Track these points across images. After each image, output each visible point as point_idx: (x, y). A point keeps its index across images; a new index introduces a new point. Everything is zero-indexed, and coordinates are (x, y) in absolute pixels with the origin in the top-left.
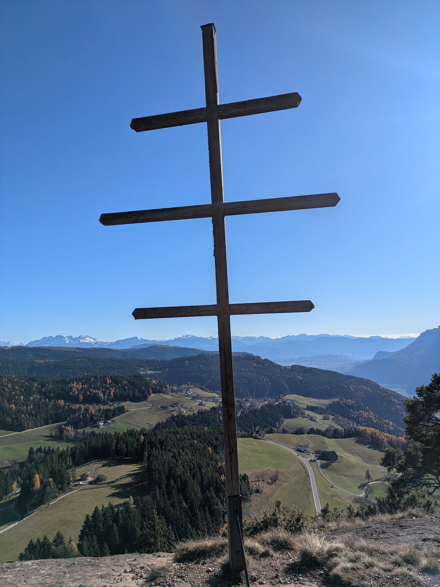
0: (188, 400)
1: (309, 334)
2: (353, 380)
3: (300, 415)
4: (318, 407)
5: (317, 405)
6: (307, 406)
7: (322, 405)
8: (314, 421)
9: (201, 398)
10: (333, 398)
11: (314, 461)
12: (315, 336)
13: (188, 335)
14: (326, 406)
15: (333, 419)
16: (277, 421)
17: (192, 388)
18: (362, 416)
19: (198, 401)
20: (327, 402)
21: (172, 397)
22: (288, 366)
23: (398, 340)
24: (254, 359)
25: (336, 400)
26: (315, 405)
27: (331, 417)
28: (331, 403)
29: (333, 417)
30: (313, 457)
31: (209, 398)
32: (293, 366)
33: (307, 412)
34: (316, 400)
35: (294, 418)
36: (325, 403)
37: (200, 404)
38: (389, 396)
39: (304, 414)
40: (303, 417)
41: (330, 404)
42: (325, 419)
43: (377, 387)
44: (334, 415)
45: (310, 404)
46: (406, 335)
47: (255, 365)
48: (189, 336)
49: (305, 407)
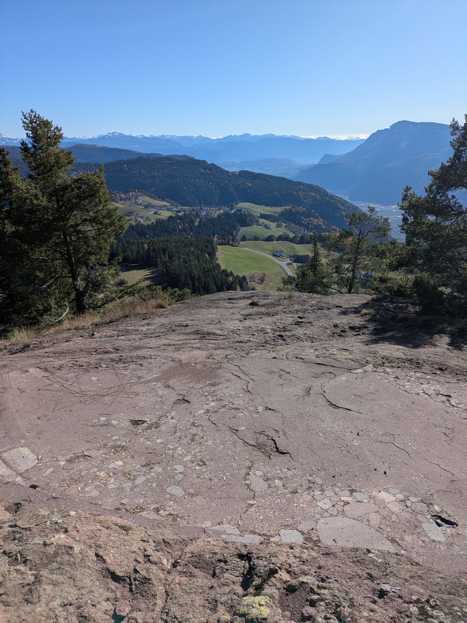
0: (141, 209)
1: (253, 134)
2: (303, 187)
3: (255, 223)
4: (271, 215)
5: (270, 213)
6: (261, 214)
7: (274, 212)
8: (269, 228)
9: (154, 207)
10: (285, 205)
11: (291, 264)
12: (260, 137)
13: (115, 132)
14: (278, 214)
15: (285, 227)
16: (234, 229)
17: (141, 196)
18: (312, 223)
19: (152, 210)
20: (279, 210)
21: (124, 206)
22: (235, 172)
23: (346, 141)
24: (200, 164)
25: (288, 207)
26: (268, 213)
27: (284, 225)
28: (283, 210)
29: (286, 224)
30: (289, 261)
31: (161, 206)
32: (241, 171)
33: (261, 221)
34: (268, 208)
35: (250, 226)
36: (277, 211)
37: (155, 213)
38: (336, 202)
39: (259, 222)
40: (258, 225)
41: (282, 212)
42: (278, 226)
43: (326, 194)
44: (286, 223)
45: (263, 212)
46: (354, 136)
47: (202, 170)
48: (116, 134)
49: (259, 215)
